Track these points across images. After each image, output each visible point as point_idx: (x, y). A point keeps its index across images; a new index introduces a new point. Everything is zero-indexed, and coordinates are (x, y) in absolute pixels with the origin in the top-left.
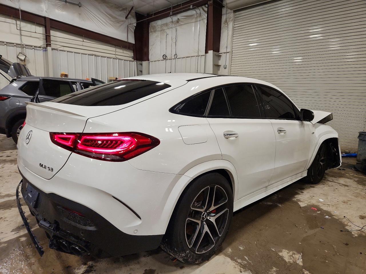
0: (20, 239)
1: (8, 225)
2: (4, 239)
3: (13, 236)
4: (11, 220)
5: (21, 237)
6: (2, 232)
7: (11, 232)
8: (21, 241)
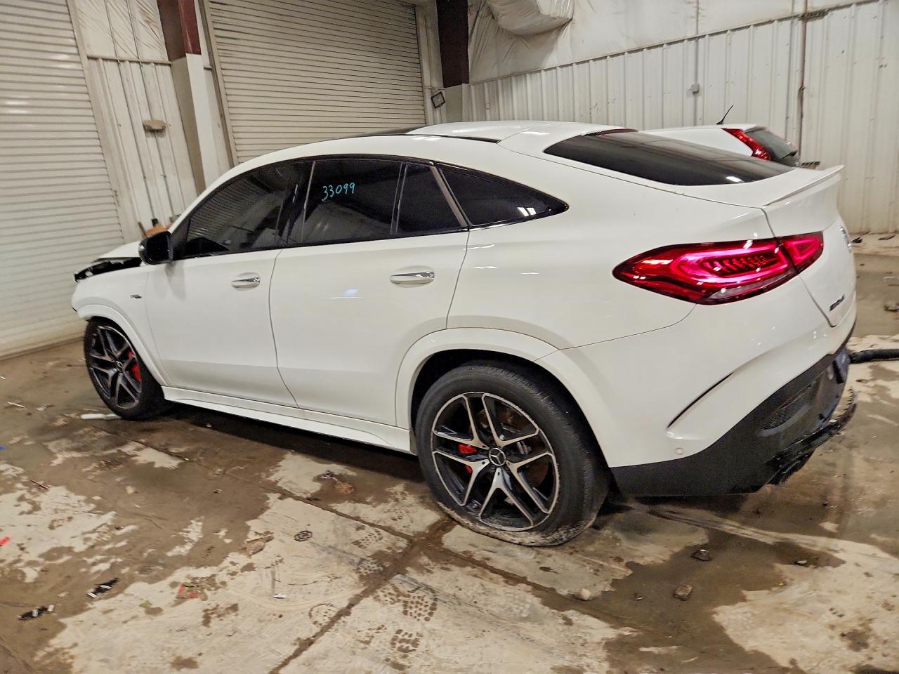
0: (835, 531)
1: (839, 592)
2: (871, 553)
3: (847, 549)
4: (820, 606)
5: (831, 535)
6: (864, 577)
7: (843, 562)
8: (836, 525)
